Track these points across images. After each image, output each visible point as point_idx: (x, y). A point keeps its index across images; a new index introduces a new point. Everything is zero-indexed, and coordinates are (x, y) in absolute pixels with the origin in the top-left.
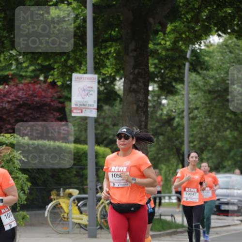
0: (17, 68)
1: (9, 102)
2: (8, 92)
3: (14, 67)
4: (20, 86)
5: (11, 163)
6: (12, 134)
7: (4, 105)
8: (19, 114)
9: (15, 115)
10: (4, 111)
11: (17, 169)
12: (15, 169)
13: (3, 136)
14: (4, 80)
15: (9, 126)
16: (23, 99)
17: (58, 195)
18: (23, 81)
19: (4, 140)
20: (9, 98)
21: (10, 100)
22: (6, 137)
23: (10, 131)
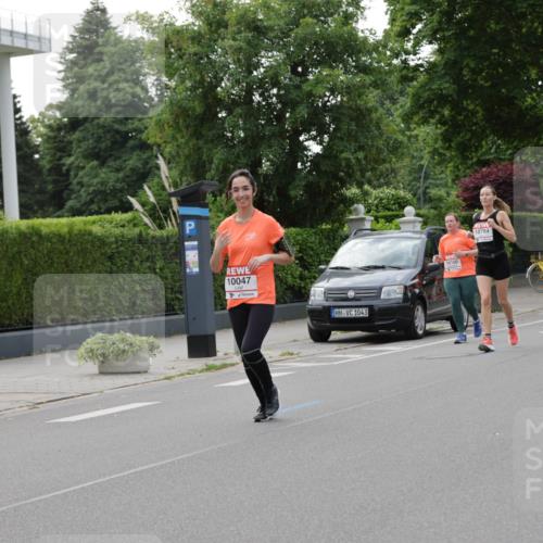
0: (496, 152)
2: (489, 173)
3: (493, 151)
4: (500, 167)
14: (486, 163)
16: (503, 178)
17: (537, 258)
18: (503, 163)
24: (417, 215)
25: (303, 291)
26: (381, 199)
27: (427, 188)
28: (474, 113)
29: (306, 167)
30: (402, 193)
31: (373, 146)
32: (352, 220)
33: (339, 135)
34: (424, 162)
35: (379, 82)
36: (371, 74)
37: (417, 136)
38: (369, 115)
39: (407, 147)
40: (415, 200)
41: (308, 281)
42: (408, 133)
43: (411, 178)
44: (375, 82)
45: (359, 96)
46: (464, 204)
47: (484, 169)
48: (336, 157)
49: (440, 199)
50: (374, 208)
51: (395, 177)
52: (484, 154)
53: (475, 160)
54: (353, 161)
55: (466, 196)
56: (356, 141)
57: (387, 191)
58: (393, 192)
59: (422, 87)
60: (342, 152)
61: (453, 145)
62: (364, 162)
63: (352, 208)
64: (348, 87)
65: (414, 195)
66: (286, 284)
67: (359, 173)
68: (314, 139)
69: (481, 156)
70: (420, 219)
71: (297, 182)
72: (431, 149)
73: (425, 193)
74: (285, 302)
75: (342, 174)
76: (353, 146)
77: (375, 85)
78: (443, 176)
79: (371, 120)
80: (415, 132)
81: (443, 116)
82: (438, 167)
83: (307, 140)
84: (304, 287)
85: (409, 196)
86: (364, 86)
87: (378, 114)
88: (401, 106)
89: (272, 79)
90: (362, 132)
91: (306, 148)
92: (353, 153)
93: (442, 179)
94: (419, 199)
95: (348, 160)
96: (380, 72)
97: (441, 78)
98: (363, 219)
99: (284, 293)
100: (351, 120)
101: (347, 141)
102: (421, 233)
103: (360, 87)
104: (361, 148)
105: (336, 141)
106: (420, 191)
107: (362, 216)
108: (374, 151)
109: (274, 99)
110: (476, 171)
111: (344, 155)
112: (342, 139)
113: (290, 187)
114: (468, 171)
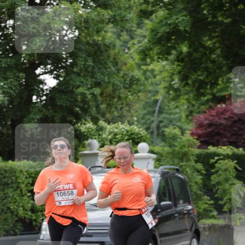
1: (225, 119)
2: (225, 110)
5: (228, 172)
6: (228, 146)
7: (221, 122)
8: (235, 128)
9: (231, 130)
10: (222, 127)
11: (233, 177)
12: (231, 176)
13: (221, 148)
14: (221, 100)
15: (225, 140)
16: (239, 116)
19: (221, 152)
20: (225, 115)
21: (226, 117)
22: (222, 149)
23: (227, 144)
24: (151, 152)
25: (34, 223)
26: (116, 134)
27: (161, 122)
28: (212, 50)
29: (41, 101)
30: (136, 129)
31: (109, 83)
32: (85, 155)
33: (75, 69)
34: (159, 97)
35: (118, 18)
36: (111, 9)
37: (153, 71)
38: (107, 51)
39: (144, 84)
40: (148, 136)
41: (39, 213)
42: (144, 67)
43: (145, 112)
44: (114, 17)
45: (98, 32)
46: (198, 143)
47: (219, 106)
48: (72, 92)
49: (174, 138)
50: (108, 142)
51: (129, 111)
52: (220, 90)
53: (210, 97)
54: (89, 97)
55: (200, 132)
56: (92, 77)
57: (121, 126)
58: (128, 127)
59: (161, 21)
60: (78, 87)
61: (190, 82)
62: (99, 98)
63: (86, 142)
64: (86, 22)
65: (147, 129)
66: (17, 216)
67: (94, 109)
68: (51, 72)
69: (218, 92)
70: (154, 156)
71: (32, 116)
72: (167, 85)
73: (158, 127)
74: (15, 234)
75: (77, 109)
76: (90, 81)
77: (113, 20)
78: (177, 110)
79: (109, 57)
80: (151, 67)
81: (181, 53)
82: (173, 103)
83: (43, 74)
84: (35, 220)
85: (143, 132)
86: (102, 22)
87: (116, 51)
88: (139, 42)
89: (8, 9)
90: (100, 69)
91: (42, 82)
92: (89, 89)
93: (176, 113)
94: (152, 133)
95: (83, 95)
96: (120, 8)
97: (179, 12)
98: (96, 155)
99: (14, 225)
100: (89, 56)
101: (84, 76)
102: (155, 172)
103: (99, 22)
104: (98, 84)
105: (73, 76)
106: (154, 125)
107: (96, 151)
108: (110, 88)
109: (11, 31)
110: (211, 108)
111: (80, 90)
112: (79, 74)
113: (25, 119)
114: (203, 107)
